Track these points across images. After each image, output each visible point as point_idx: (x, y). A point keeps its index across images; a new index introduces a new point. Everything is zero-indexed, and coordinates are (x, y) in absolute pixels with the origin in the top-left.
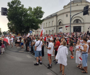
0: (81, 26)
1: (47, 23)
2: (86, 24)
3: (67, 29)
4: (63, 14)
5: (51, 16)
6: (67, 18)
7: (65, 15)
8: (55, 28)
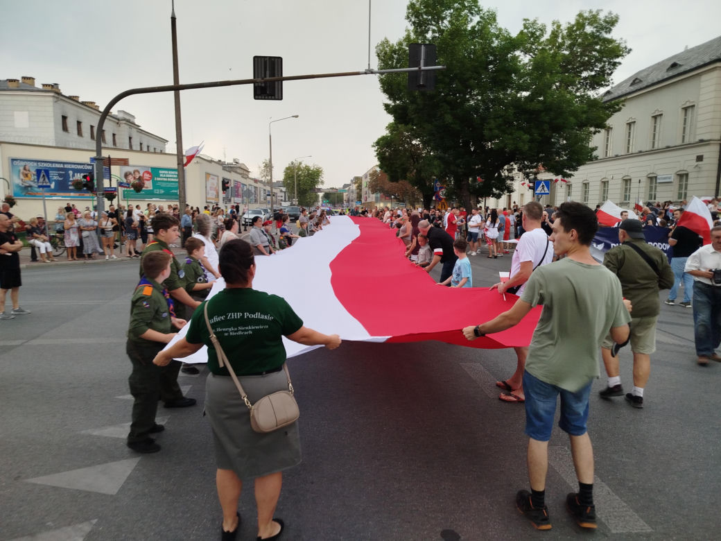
1: (629, 124)
5: (674, 65)
8: (705, 160)
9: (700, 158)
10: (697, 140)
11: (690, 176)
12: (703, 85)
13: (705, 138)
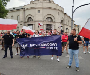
0: (52, 25)
1: (7, 17)
2: (57, 23)
3: (39, 27)
4: (35, 8)
5: (14, 9)
6: (39, 14)
7: (37, 10)
8: (22, 25)
9: (21, 24)
10: (20, 21)
11: (20, 27)
12: (20, 12)
13: (22, 21)
